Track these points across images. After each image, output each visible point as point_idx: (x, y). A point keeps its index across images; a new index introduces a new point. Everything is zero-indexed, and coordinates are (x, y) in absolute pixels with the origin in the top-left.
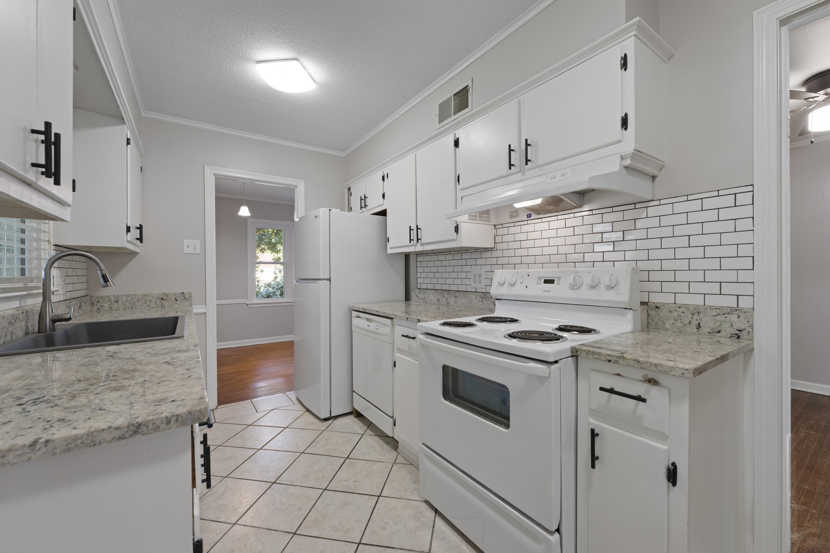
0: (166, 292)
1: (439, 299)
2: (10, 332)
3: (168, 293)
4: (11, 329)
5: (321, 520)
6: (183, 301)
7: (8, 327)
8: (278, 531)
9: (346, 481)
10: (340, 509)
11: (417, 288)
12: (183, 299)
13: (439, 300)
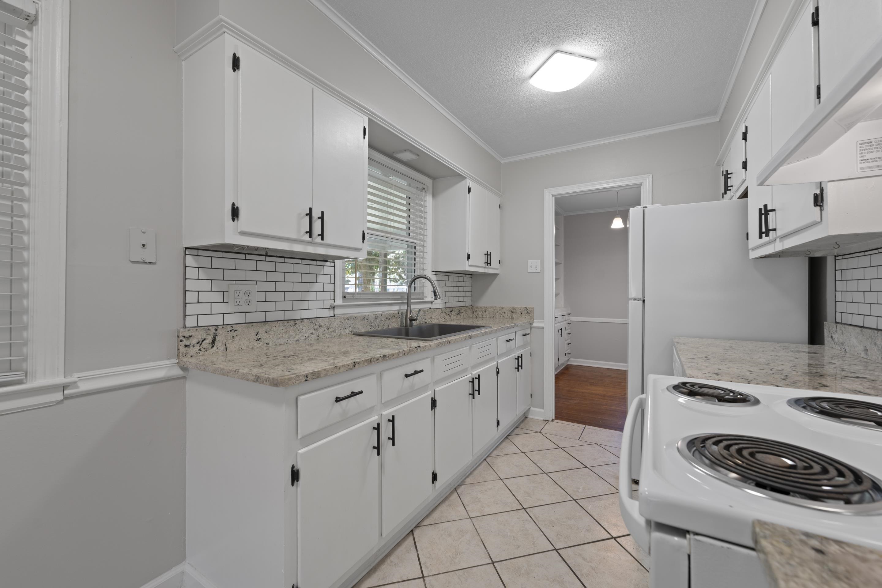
0: (515, 306)
1: (868, 348)
2: (387, 323)
3: (516, 307)
4: (388, 322)
5: (521, 572)
6: (526, 314)
7: (386, 320)
8: (486, 549)
9: (584, 559)
10: (548, 580)
11: (836, 323)
12: (526, 313)
13: (867, 350)
